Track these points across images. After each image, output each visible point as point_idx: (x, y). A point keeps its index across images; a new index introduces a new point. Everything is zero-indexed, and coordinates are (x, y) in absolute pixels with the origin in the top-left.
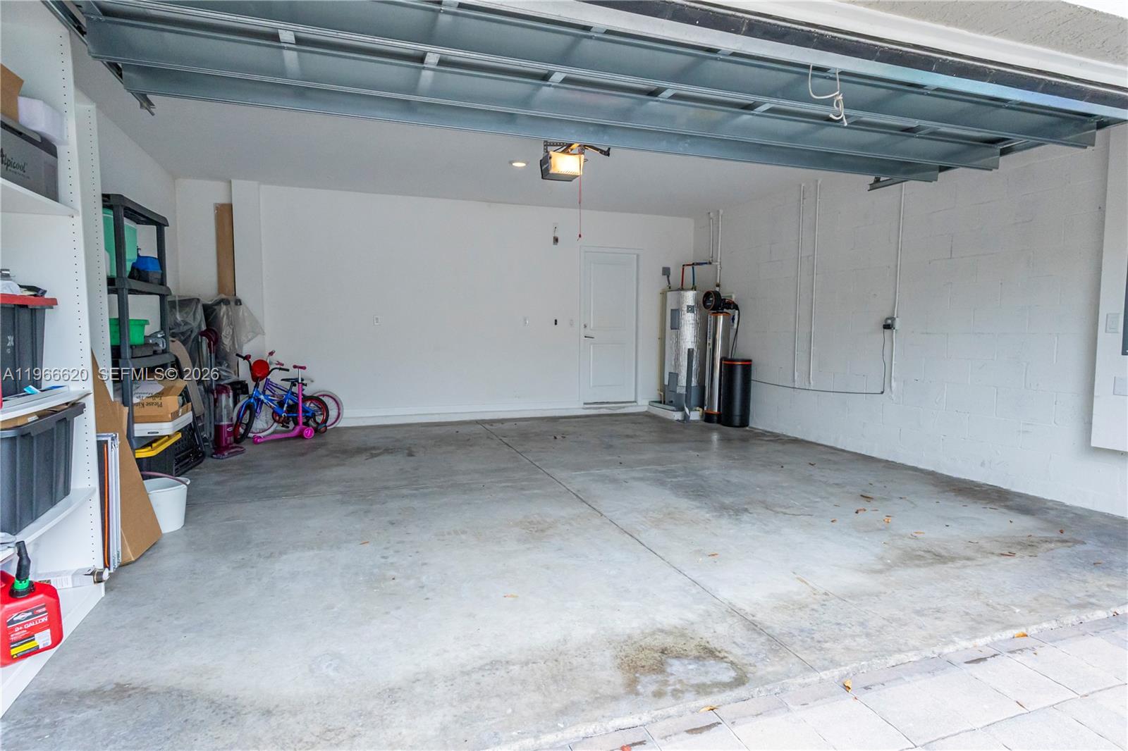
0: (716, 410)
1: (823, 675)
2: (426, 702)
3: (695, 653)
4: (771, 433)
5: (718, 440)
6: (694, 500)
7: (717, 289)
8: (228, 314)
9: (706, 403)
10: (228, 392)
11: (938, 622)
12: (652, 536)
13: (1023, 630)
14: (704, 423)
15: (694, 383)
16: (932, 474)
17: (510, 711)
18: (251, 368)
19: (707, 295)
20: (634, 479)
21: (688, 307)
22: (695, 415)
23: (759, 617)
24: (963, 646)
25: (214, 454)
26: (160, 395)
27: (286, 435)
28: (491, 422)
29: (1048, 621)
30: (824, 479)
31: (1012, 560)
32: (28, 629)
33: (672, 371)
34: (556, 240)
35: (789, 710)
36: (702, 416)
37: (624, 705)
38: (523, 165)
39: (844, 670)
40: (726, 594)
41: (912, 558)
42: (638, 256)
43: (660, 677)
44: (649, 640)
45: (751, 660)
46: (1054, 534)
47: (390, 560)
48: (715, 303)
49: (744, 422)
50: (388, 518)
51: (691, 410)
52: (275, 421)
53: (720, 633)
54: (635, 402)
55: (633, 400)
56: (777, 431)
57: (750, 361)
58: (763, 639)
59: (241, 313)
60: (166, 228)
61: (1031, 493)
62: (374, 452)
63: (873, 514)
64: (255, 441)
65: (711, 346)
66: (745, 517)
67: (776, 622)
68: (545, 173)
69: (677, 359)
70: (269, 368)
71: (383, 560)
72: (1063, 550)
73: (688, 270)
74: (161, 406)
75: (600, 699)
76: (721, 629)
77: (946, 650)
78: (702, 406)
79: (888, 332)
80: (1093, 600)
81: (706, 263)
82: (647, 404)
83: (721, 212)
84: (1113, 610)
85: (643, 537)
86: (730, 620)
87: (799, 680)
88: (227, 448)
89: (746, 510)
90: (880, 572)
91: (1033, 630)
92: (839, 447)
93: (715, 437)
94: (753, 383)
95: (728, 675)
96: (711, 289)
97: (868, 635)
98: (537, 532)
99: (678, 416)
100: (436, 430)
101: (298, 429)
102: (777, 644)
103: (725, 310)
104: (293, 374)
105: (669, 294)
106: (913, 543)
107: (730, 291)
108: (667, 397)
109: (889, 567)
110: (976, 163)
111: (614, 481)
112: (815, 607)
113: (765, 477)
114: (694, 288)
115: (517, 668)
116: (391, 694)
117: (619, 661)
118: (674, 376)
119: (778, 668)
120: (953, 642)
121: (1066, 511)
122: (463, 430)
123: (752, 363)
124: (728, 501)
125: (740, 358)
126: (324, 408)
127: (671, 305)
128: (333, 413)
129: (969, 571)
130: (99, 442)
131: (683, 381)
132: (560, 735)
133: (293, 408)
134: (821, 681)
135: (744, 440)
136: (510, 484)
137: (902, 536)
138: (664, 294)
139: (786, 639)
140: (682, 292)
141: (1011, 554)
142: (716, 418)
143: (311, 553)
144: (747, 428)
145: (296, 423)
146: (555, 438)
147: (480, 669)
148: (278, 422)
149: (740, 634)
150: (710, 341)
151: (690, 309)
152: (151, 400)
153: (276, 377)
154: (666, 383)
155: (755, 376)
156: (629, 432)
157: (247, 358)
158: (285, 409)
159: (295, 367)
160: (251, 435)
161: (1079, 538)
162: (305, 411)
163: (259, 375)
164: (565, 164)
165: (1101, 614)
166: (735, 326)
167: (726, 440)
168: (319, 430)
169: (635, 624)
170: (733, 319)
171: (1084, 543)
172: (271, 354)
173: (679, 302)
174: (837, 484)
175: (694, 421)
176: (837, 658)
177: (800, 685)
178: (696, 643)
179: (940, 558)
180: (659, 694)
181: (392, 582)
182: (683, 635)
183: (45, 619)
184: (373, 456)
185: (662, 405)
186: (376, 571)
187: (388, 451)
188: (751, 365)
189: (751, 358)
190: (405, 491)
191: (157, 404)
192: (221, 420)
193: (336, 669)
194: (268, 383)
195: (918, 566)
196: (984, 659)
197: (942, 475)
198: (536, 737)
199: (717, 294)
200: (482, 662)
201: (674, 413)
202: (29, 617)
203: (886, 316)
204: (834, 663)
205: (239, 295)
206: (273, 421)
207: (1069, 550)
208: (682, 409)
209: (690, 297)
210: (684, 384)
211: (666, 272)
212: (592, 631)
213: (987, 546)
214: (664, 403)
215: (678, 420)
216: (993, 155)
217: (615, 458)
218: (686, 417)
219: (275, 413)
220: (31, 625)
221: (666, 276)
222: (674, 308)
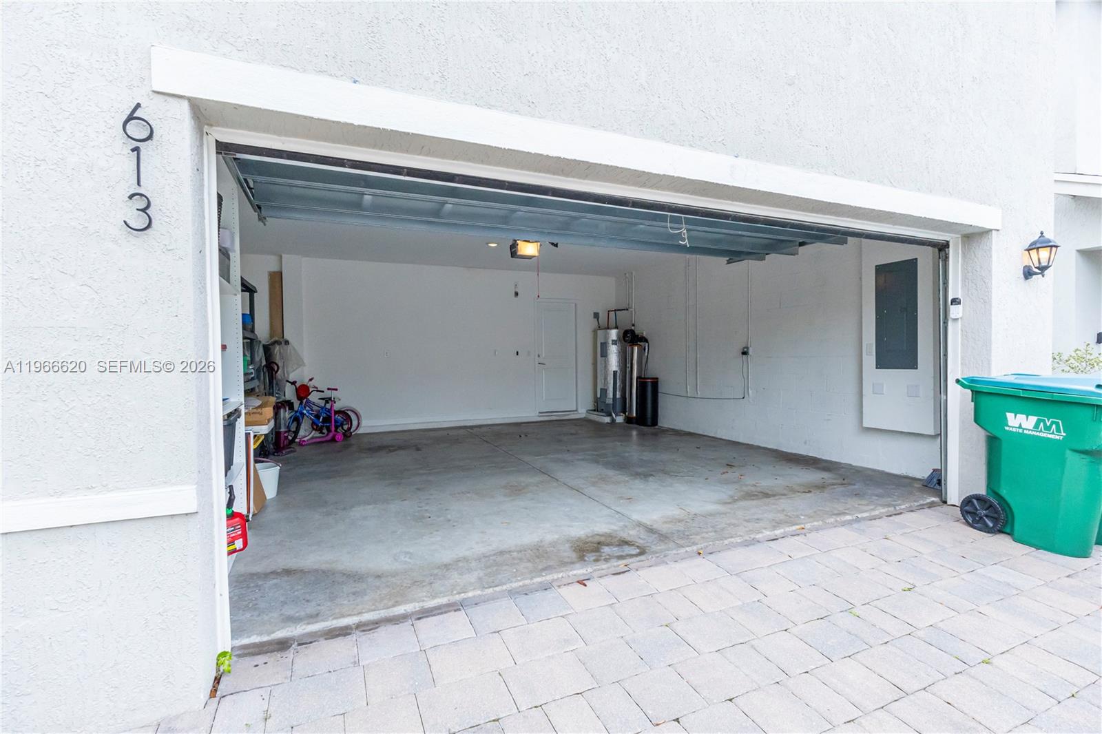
0: (635, 415)
1: (687, 549)
2: (467, 569)
3: (617, 543)
4: (673, 429)
5: (637, 435)
6: (618, 470)
7: (633, 328)
8: (280, 353)
9: (627, 410)
10: (285, 408)
11: (756, 524)
12: (592, 490)
13: (803, 526)
14: (626, 424)
15: (618, 396)
16: (776, 451)
17: (515, 570)
18: (297, 390)
19: (626, 332)
20: (578, 460)
21: (613, 341)
22: (620, 419)
23: (655, 526)
24: (768, 533)
25: (275, 452)
26: (260, 407)
27: (320, 440)
28: (472, 427)
29: (818, 521)
30: (704, 456)
31: (809, 495)
32: (232, 538)
33: (603, 387)
34: (517, 294)
35: (667, 564)
36: (625, 420)
37: (578, 565)
38: (496, 245)
39: (699, 546)
40: (635, 517)
41: (750, 496)
42: (576, 305)
43: (597, 554)
44: (590, 539)
45: (648, 544)
46: (840, 481)
47: (424, 508)
48: (631, 338)
49: (655, 422)
50: (416, 487)
51: (616, 415)
52: (313, 429)
53: (632, 534)
54: (576, 411)
55: (575, 409)
56: (677, 428)
57: (657, 379)
58: (656, 536)
59: (289, 351)
60: (255, 294)
61: (834, 460)
62: (391, 449)
63: (732, 474)
64: (301, 444)
65: (630, 369)
66: (651, 479)
67: (664, 528)
68: (514, 253)
69: (606, 379)
70: (309, 390)
71: (419, 509)
72: (841, 489)
73: (612, 314)
74: (261, 414)
75: (564, 564)
76: (632, 532)
77: (757, 537)
78: (624, 412)
79: (744, 356)
80: (846, 511)
81: (624, 310)
82: (585, 412)
83: (634, 273)
84: (856, 515)
85: (585, 491)
86: (638, 529)
87: (674, 552)
88: (284, 448)
89: (652, 475)
90: (729, 503)
91: (808, 526)
92: (718, 436)
93: (634, 433)
94: (659, 394)
95: (635, 551)
96: (628, 328)
97: (715, 531)
98: (516, 491)
99: (607, 420)
100: (432, 434)
101: (331, 435)
102: (663, 537)
103: (639, 343)
104: (328, 394)
105: (599, 331)
106: (753, 489)
107: (642, 330)
108: (599, 405)
109: (735, 501)
110: (784, 251)
111: (564, 461)
112: (688, 520)
113: (666, 456)
114: (617, 327)
115: (515, 553)
116: (447, 567)
117: (574, 548)
118: (604, 391)
119: (663, 547)
120: (762, 532)
121: (851, 469)
122: (452, 433)
123: (659, 380)
124: (640, 470)
125: (650, 377)
126: (349, 419)
127: (600, 340)
128: (355, 423)
129: (781, 501)
130: (246, 433)
131: (611, 395)
132: (544, 578)
133: (327, 420)
134: (687, 551)
135: (655, 434)
136: (494, 465)
137: (747, 485)
138: (595, 332)
139: (668, 535)
140: (608, 330)
141: (810, 492)
142: (634, 421)
143: (371, 507)
144: (657, 427)
145: (329, 430)
146: (520, 436)
147: (494, 555)
148: (316, 430)
149: (643, 534)
150: (629, 365)
151: (614, 342)
152: (255, 410)
153: (314, 397)
154: (599, 396)
155: (661, 389)
156: (573, 431)
157: (294, 383)
158: (321, 420)
159: (329, 389)
160: (297, 440)
161: (853, 482)
162: (336, 421)
163: (302, 395)
164: (528, 249)
165: (848, 518)
166: (646, 354)
167: (642, 435)
168: (347, 435)
169: (582, 532)
170: (645, 349)
171: (855, 485)
172: (311, 380)
173: (606, 337)
174: (713, 459)
175: (619, 423)
176: (696, 541)
177: (675, 554)
178: (617, 539)
179: (767, 495)
180: (597, 560)
181: (429, 519)
182: (611, 536)
183: (240, 533)
184: (391, 451)
185: (595, 413)
186: (417, 514)
187: (400, 448)
188: (657, 382)
189: (658, 377)
190: (421, 472)
191: (259, 413)
192: (280, 428)
193: (410, 558)
194: (308, 402)
195: (753, 500)
196: (777, 539)
197: (782, 452)
198: (531, 579)
199: (632, 332)
200: (494, 552)
201: (605, 418)
202: (233, 530)
203: (744, 346)
204: (694, 544)
205: (287, 336)
206: (311, 430)
207: (843, 488)
208: (610, 415)
209: (613, 334)
210: (612, 397)
211: (596, 315)
212: (557, 537)
213: (797, 488)
214: (598, 411)
215: (608, 423)
216: (795, 246)
217: (564, 448)
218: (613, 421)
219: (313, 423)
220: (234, 535)
221: (596, 320)
222: (603, 342)
